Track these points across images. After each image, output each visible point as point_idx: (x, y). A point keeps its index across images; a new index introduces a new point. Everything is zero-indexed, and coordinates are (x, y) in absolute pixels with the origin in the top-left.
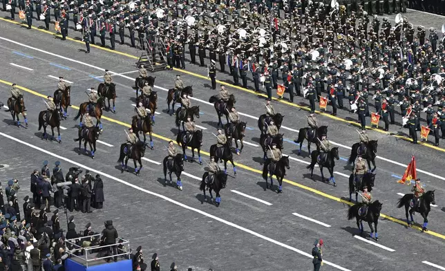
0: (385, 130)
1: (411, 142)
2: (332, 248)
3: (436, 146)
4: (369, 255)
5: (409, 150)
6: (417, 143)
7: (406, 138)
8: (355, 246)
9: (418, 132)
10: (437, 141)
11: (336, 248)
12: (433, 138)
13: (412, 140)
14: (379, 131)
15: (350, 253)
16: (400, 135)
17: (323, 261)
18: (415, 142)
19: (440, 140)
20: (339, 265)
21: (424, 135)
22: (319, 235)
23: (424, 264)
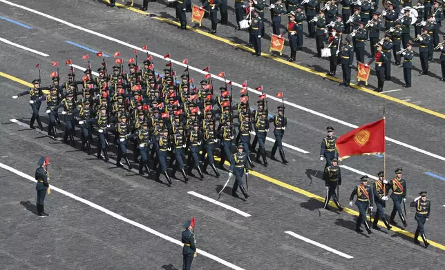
0: (143, 10)
1: (179, 27)
2: (63, 168)
3: (212, 33)
4: (115, 181)
5: (175, 38)
6: (186, 28)
7: (171, 21)
8: (95, 168)
9: (188, 14)
10: (214, 27)
11: (68, 169)
12: (209, 23)
13: (180, 24)
14: (135, 10)
15: (88, 177)
16: (162, 17)
17: (51, 187)
18: (183, 27)
19: (218, 25)
20: (71, 192)
21: (197, 18)
22: (46, 151)
23: (190, 195)
